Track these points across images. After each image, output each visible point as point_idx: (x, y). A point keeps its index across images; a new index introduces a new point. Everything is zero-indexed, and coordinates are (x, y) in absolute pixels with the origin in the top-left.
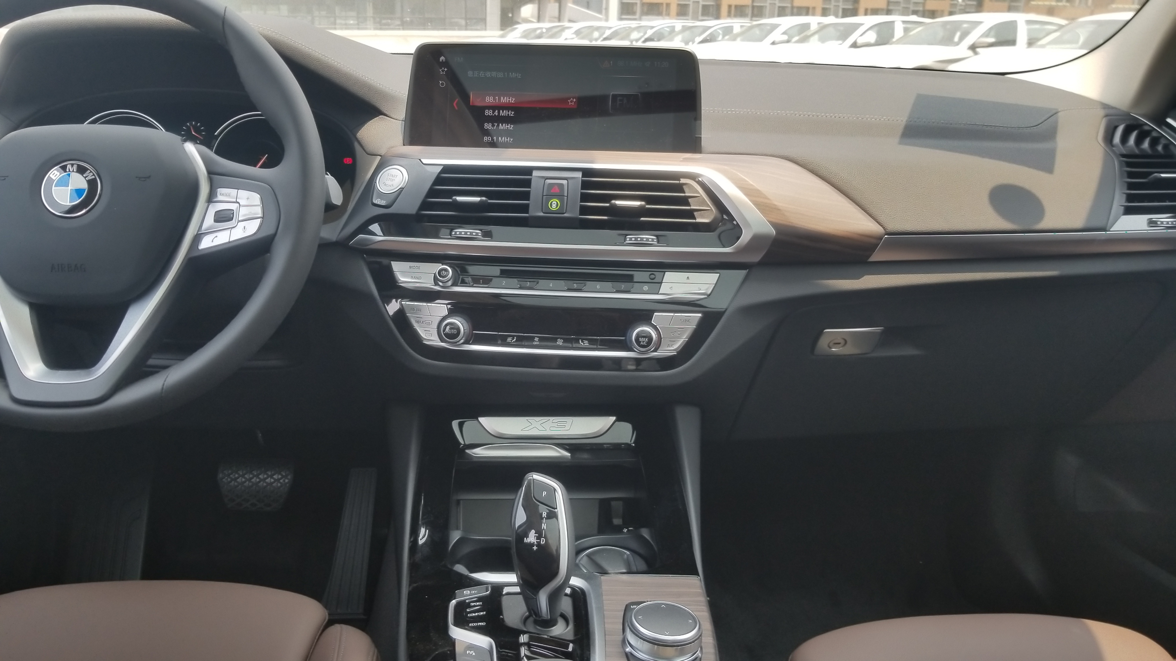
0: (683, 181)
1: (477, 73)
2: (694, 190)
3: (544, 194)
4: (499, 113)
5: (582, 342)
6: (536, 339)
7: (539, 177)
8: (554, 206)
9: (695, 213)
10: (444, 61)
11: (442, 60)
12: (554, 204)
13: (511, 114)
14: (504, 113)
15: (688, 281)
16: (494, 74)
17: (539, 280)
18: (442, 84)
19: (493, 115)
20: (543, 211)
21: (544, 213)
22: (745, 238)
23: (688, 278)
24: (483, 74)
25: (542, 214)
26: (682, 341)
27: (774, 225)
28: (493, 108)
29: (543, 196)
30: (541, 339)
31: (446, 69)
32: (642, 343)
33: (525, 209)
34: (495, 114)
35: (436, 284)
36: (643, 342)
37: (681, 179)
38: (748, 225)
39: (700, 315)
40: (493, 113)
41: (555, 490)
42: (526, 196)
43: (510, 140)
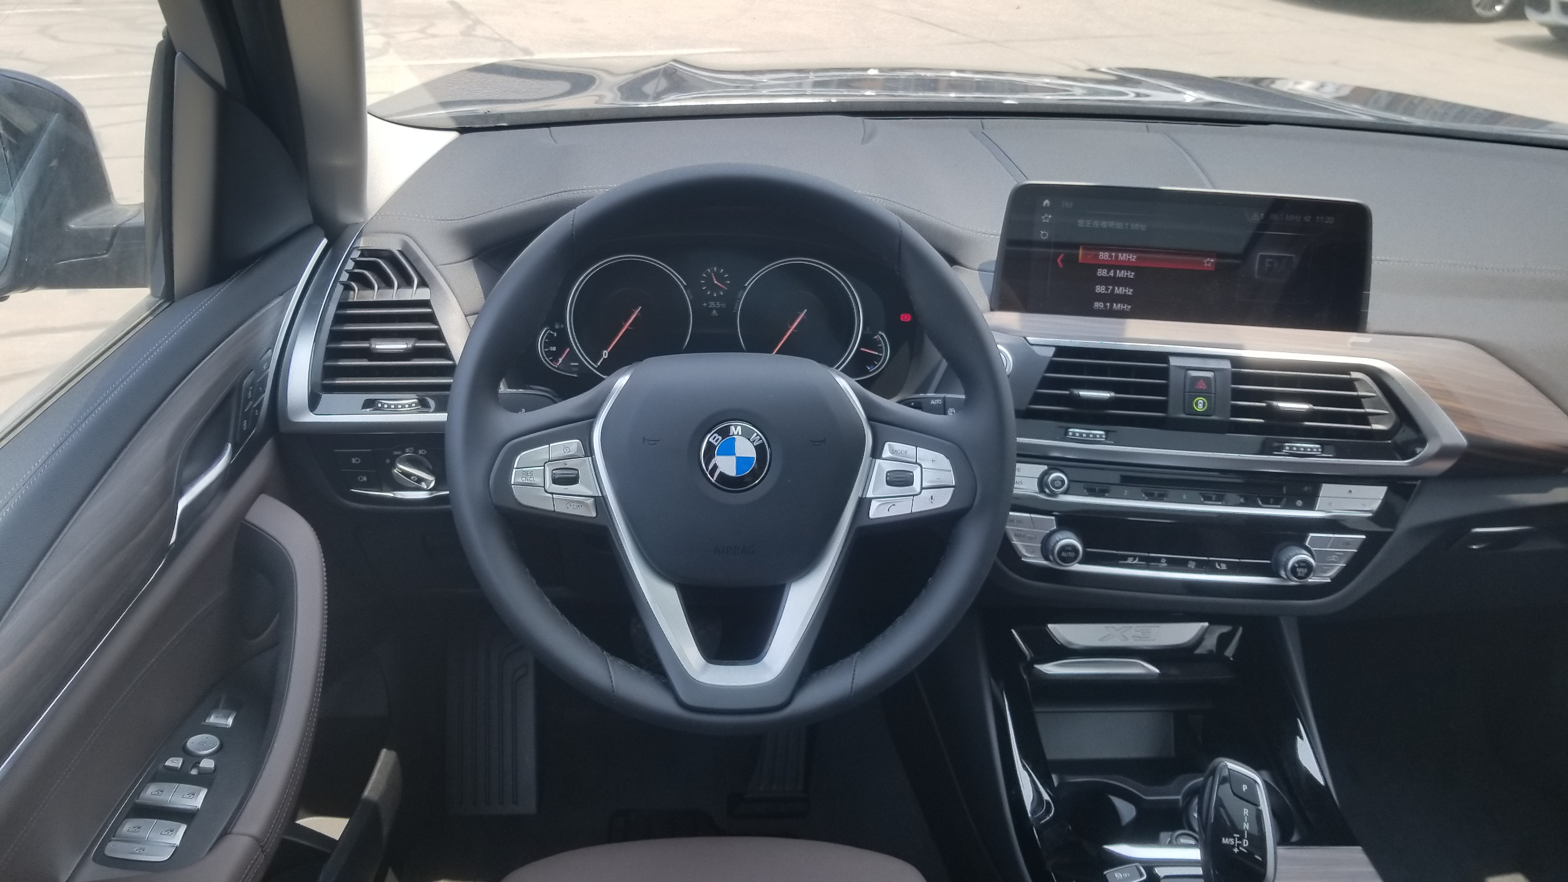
0: (1355, 375)
1: (1090, 222)
2: (1367, 390)
3: (1187, 390)
4: (1115, 273)
5: (1219, 565)
6: (1163, 561)
7: (1180, 367)
8: (1200, 406)
9: (1370, 418)
10: (1048, 205)
11: (1046, 204)
12: (1200, 403)
13: (1131, 275)
14: (1121, 274)
15: (1350, 495)
16: (1112, 224)
17: (1169, 490)
18: (1044, 235)
19: (1108, 276)
20: (1186, 412)
21: (1187, 414)
22: (1430, 448)
23: (1350, 491)
24: (1097, 224)
25: (1183, 416)
26: (1338, 567)
27: (1466, 435)
28: (1109, 267)
29: (1185, 392)
30: (1169, 561)
31: (1050, 217)
32: (1299, 574)
33: (1162, 406)
34: (1110, 274)
35: (1042, 491)
36: (1301, 573)
37: (1351, 373)
38: (1436, 435)
39: (1364, 537)
40: (1108, 273)
41: (1256, 782)
42: (1163, 390)
43: (1127, 307)
